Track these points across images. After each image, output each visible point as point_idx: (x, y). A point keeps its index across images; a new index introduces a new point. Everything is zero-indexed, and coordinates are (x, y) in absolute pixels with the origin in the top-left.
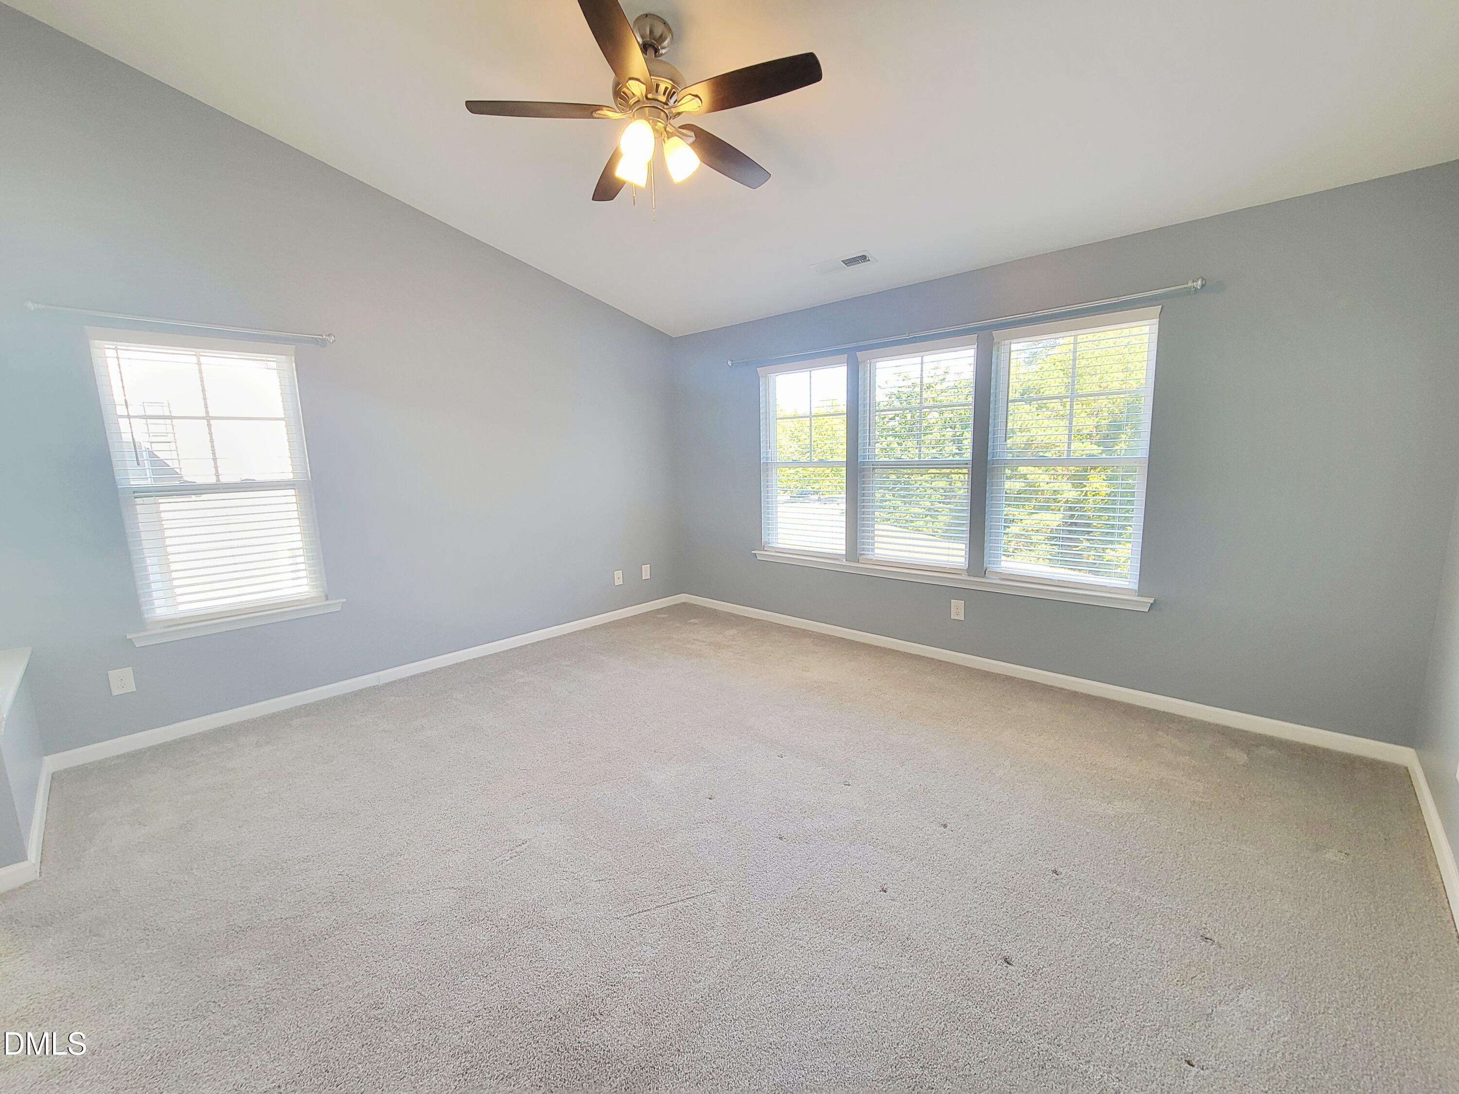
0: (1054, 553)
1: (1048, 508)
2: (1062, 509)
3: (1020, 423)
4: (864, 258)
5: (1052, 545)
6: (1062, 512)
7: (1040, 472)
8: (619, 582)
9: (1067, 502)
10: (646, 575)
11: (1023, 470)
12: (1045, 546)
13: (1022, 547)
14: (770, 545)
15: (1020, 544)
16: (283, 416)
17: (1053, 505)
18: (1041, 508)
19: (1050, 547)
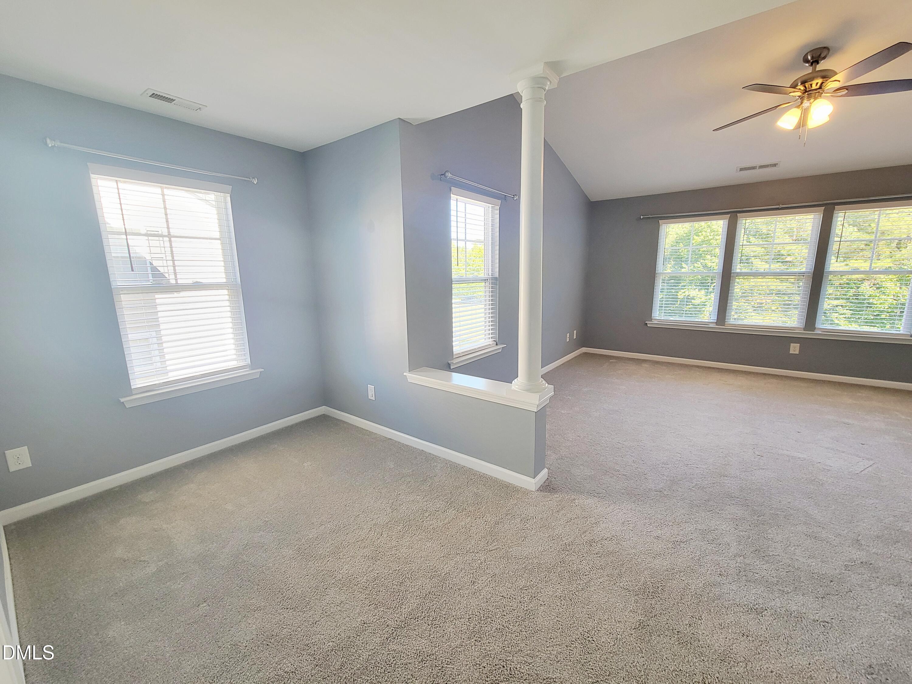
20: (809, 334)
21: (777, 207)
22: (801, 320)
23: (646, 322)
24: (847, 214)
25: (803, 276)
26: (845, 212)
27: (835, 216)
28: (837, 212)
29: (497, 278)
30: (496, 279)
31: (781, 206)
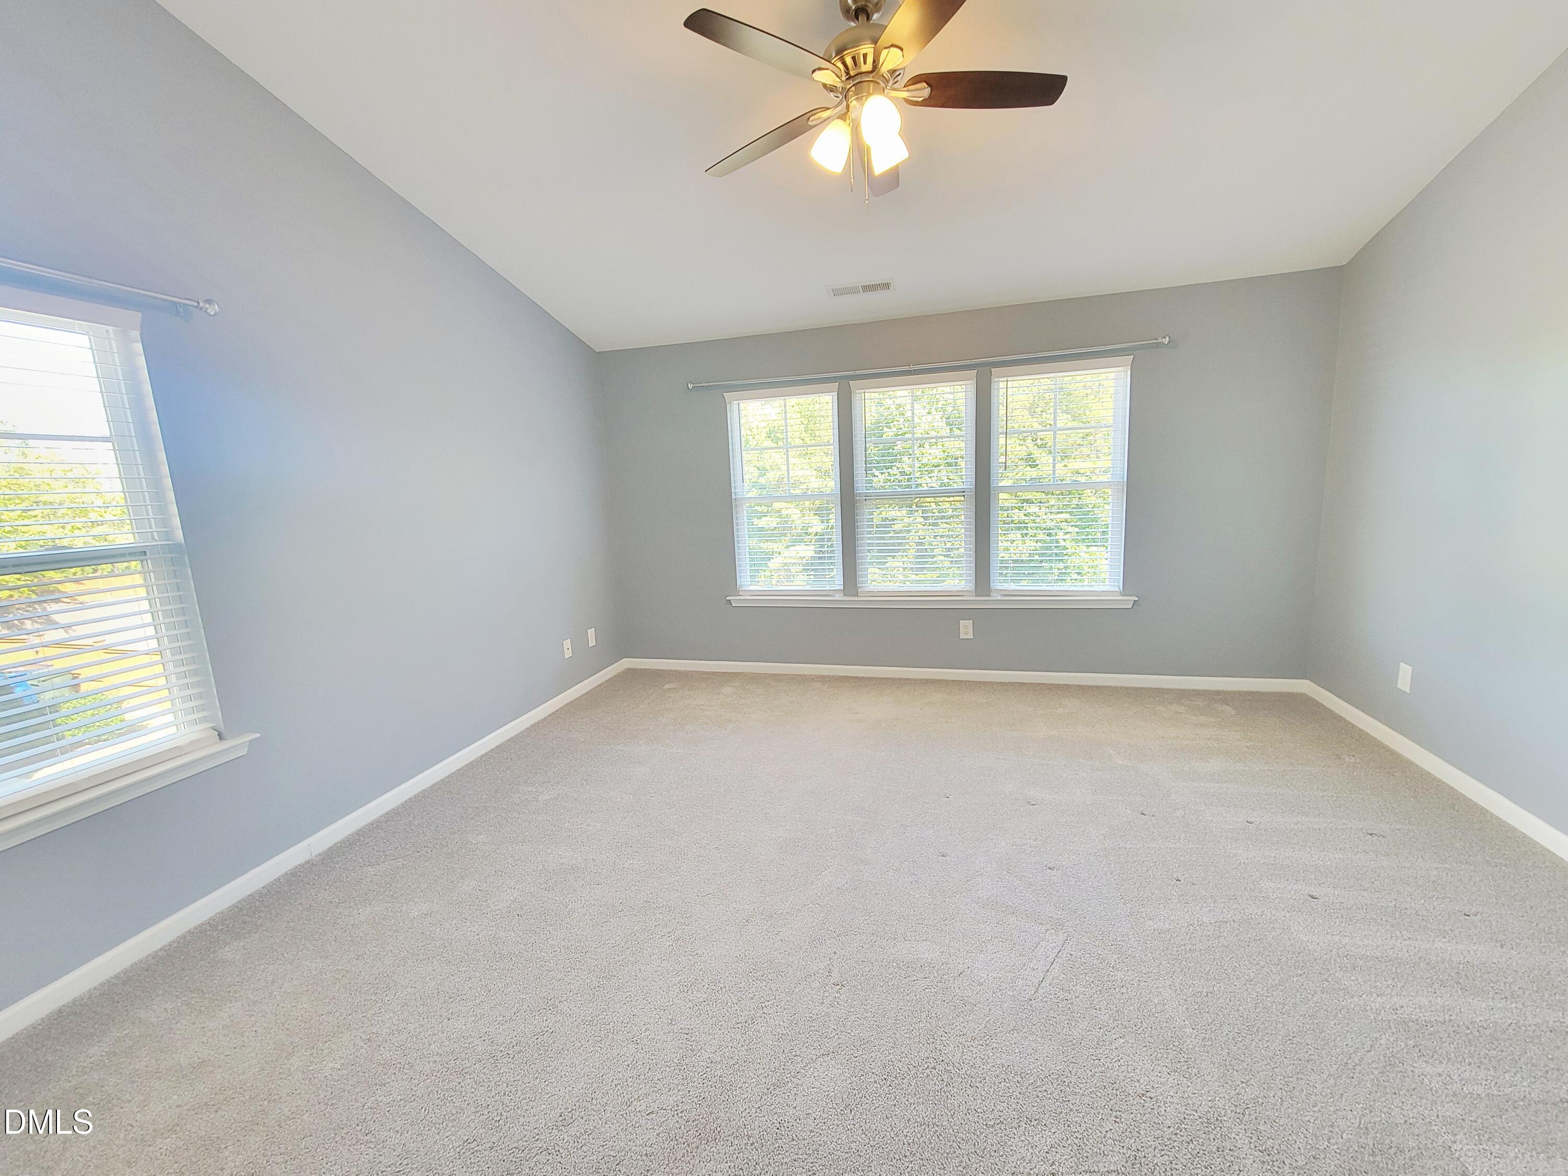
0: (810, 582)
1: (802, 541)
2: (813, 541)
3: (771, 461)
4: (886, 286)
5: (808, 575)
6: (813, 543)
7: (792, 506)
8: (568, 654)
9: (816, 534)
10: (592, 641)
11: (777, 505)
12: (803, 577)
13: (783, 579)
14: (743, 589)
15: (782, 577)
16: (107, 434)
17: (806, 538)
18: (795, 541)
19: (808, 577)
20: (982, 602)
21: (907, 368)
22: (970, 577)
23: (727, 598)
24: (1010, 384)
25: (964, 496)
26: (1007, 381)
27: (995, 387)
28: (996, 379)
29: (180, 545)
30: (174, 548)
31: (912, 368)
